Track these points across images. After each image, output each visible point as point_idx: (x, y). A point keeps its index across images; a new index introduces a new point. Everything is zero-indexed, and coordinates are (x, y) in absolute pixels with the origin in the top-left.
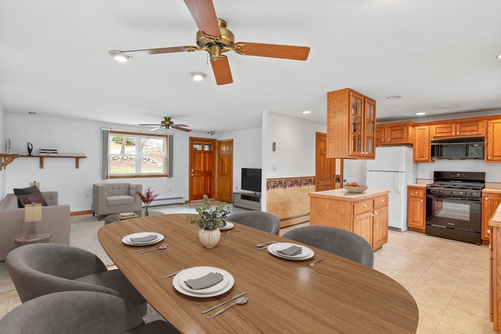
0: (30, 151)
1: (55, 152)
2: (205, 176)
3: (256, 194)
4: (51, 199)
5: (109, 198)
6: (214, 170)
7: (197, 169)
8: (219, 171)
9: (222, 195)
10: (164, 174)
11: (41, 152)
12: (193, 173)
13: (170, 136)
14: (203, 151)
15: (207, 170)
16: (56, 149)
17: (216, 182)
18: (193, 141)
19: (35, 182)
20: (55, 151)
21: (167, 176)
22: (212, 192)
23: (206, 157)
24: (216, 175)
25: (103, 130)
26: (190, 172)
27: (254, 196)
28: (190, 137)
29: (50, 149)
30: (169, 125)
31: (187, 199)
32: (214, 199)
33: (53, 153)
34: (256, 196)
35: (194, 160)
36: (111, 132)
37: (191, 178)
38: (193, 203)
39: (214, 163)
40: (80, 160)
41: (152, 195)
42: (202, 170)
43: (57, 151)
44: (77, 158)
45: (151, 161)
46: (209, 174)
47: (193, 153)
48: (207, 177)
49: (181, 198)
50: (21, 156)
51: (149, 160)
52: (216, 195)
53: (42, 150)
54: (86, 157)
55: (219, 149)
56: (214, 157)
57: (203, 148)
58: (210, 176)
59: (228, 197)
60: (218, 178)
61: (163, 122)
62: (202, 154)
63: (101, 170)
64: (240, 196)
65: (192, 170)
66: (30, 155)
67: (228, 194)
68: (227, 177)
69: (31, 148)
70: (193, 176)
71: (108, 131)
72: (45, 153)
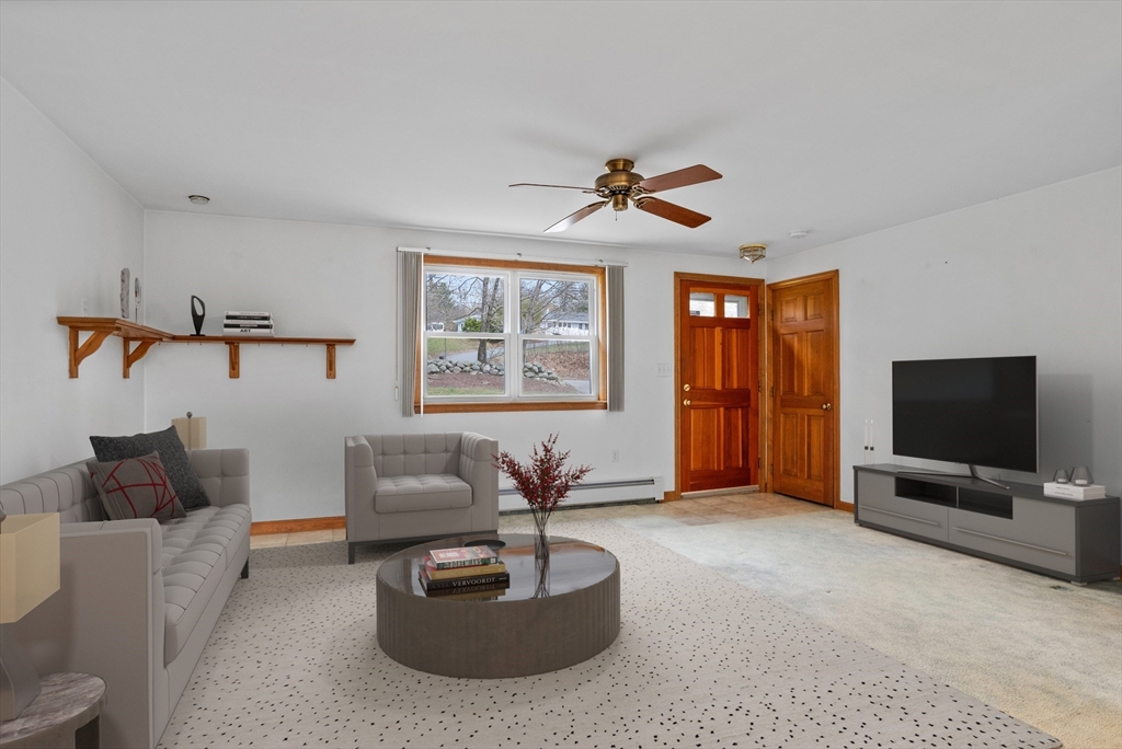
0: (198, 321)
1: (266, 322)
2: (726, 409)
3: (974, 477)
4: (223, 475)
5: (387, 486)
6: (758, 387)
7: (700, 383)
8: (774, 390)
9: (787, 473)
10: (594, 399)
11: (226, 326)
12: (690, 395)
13: (612, 269)
14: (720, 320)
15: (735, 386)
16: (266, 314)
17: (766, 429)
18: (687, 285)
19: (189, 415)
20: (263, 321)
21: (605, 407)
22: (751, 465)
23: (730, 341)
24: (766, 405)
25: (405, 254)
26: (681, 394)
27: (967, 484)
28: (677, 274)
29: (251, 314)
30: (626, 192)
31: (671, 487)
32: (757, 487)
33: (260, 327)
34: (978, 487)
35: (693, 352)
36: (430, 259)
37: (683, 414)
38: (691, 498)
39: (756, 363)
40: (339, 349)
41: (564, 469)
42: (718, 386)
43: (271, 322)
44: (331, 344)
45: (546, 374)
46: (739, 400)
47: (689, 326)
48: (733, 412)
49: (652, 481)
50: (175, 338)
51: (540, 371)
52: (766, 473)
53: (228, 317)
54: (351, 342)
55: (773, 313)
56: (757, 343)
57: (720, 308)
58: (746, 409)
59: (820, 486)
60: (774, 411)
61: (602, 181)
62: (718, 331)
63: (400, 382)
64: (891, 482)
65: (687, 387)
66: (198, 337)
67: (815, 472)
68: (813, 412)
69: (200, 313)
70: (690, 407)
71: (418, 256)
72: (237, 326)
